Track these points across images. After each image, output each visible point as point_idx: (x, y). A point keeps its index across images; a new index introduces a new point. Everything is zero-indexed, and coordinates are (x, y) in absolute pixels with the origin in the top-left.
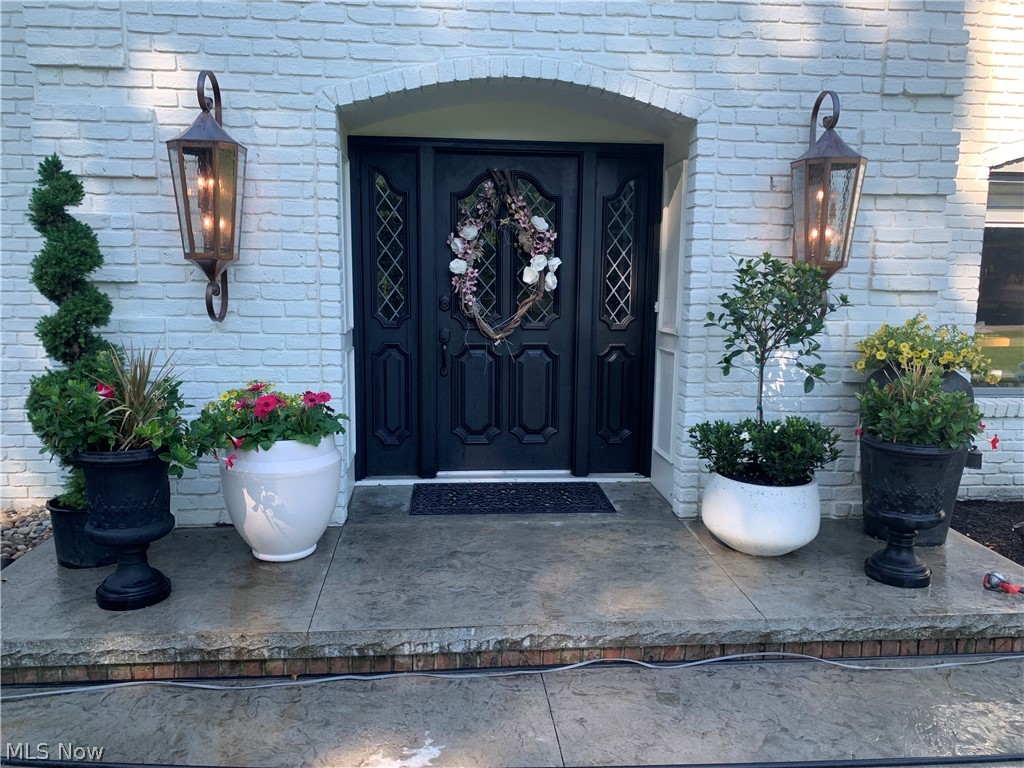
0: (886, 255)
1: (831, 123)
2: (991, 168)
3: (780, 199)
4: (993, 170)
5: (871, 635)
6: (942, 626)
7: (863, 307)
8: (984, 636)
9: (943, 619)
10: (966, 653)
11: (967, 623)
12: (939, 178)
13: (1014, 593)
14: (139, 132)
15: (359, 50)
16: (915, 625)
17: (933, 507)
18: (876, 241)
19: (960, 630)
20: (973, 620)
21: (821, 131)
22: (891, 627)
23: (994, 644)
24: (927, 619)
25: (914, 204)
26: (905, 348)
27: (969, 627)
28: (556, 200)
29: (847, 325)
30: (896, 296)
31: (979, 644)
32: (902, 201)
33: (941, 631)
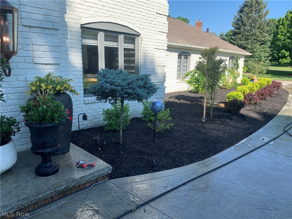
0: (38, 50)
2: (81, 25)
4: (82, 26)
5: (30, 203)
6: (59, 189)
7: (32, 70)
8: (75, 187)
9: (59, 187)
10: (71, 194)
11: (68, 184)
12: (54, 23)
13: (85, 167)
16: (48, 193)
17: (54, 145)
18: (33, 44)
19: (65, 188)
20: (70, 183)
22: (38, 197)
23: (80, 187)
24: (53, 189)
25: (46, 31)
26: (43, 85)
27: (69, 186)
29: (26, 77)
30: (44, 66)
31: (74, 189)
32: (41, 30)
33: (59, 191)
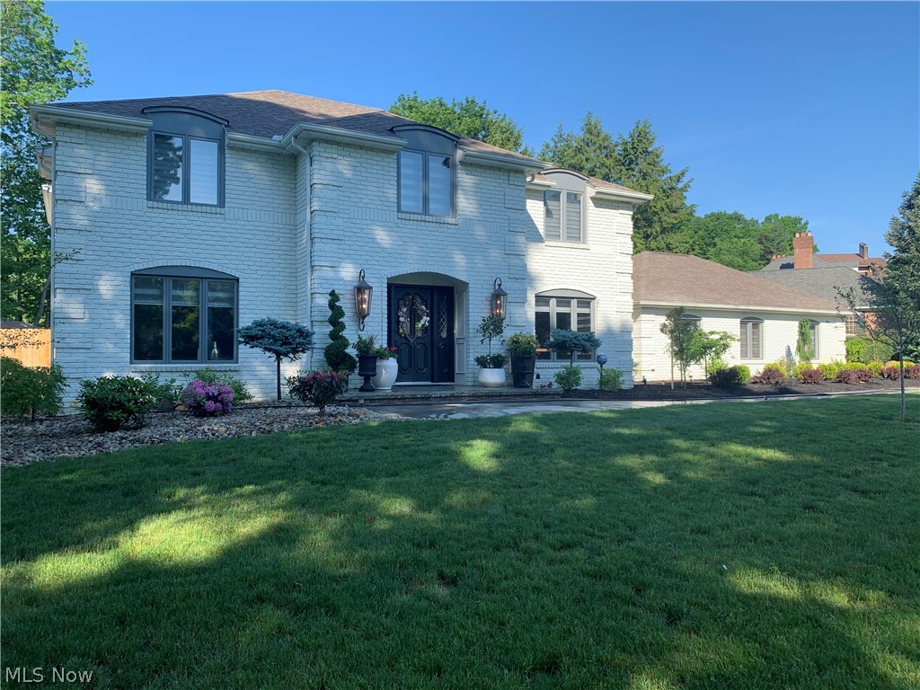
0: (514, 317)
1: (500, 285)
3: (488, 303)
12: (523, 298)
14: (341, 283)
15: (392, 264)
18: (511, 313)
21: (497, 287)
26: (520, 338)
28: (426, 301)
29: (508, 331)
30: (516, 327)
